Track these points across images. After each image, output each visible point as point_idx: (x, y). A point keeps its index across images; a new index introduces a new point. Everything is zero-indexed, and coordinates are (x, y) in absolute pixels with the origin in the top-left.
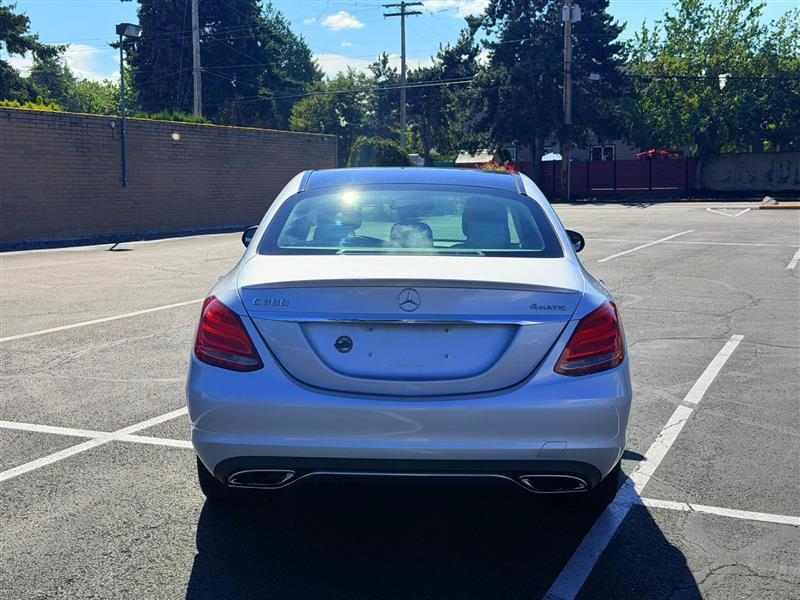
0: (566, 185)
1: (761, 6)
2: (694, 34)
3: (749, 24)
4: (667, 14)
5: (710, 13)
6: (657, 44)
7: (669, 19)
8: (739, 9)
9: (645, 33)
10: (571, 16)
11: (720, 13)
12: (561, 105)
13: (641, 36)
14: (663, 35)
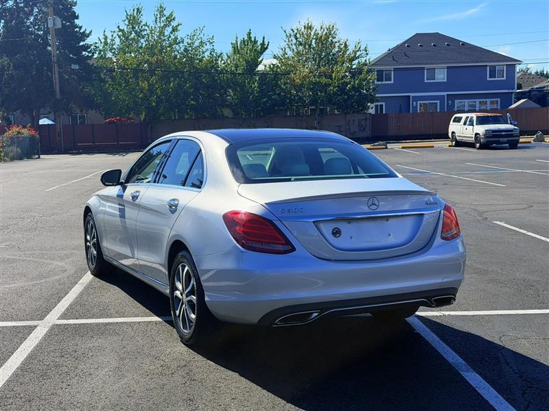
0: (60, 141)
1: (178, 25)
2: (137, 42)
3: (173, 37)
4: (118, 27)
5: (146, 28)
6: (114, 46)
7: (120, 30)
8: (165, 26)
9: (106, 38)
10: (54, 24)
11: (153, 28)
12: (52, 85)
13: (103, 41)
14: (117, 41)
